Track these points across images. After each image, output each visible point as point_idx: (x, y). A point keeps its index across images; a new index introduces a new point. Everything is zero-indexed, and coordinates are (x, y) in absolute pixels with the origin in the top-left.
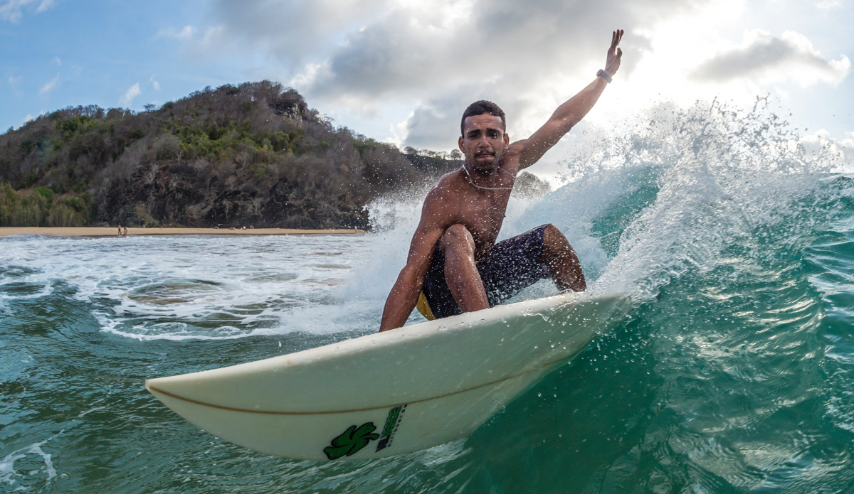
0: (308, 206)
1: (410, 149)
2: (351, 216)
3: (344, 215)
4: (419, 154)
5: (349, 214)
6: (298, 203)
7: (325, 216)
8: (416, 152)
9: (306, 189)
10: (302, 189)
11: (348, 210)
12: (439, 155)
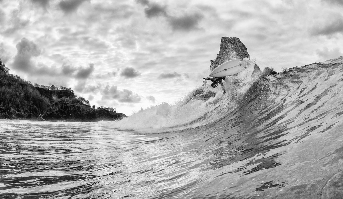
0: (7, 110)
1: (36, 85)
2: (21, 114)
3: (19, 113)
4: (39, 87)
5: (20, 113)
6: (3, 108)
7: (13, 114)
8: (38, 86)
9: (6, 102)
10: (5, 102)
11: (20, 111)
12: (47, 88)
